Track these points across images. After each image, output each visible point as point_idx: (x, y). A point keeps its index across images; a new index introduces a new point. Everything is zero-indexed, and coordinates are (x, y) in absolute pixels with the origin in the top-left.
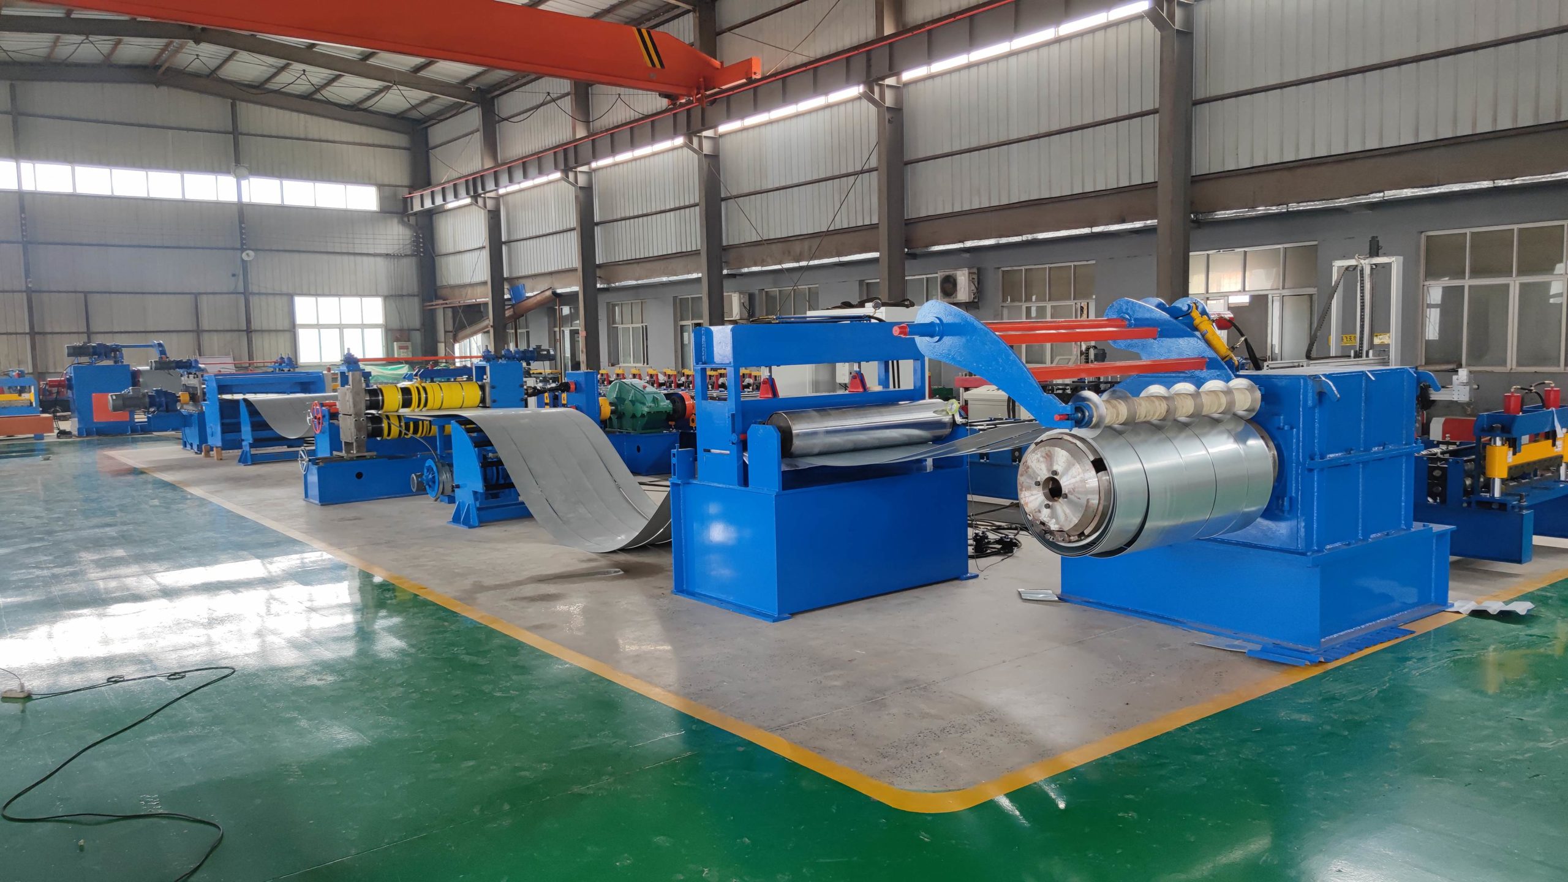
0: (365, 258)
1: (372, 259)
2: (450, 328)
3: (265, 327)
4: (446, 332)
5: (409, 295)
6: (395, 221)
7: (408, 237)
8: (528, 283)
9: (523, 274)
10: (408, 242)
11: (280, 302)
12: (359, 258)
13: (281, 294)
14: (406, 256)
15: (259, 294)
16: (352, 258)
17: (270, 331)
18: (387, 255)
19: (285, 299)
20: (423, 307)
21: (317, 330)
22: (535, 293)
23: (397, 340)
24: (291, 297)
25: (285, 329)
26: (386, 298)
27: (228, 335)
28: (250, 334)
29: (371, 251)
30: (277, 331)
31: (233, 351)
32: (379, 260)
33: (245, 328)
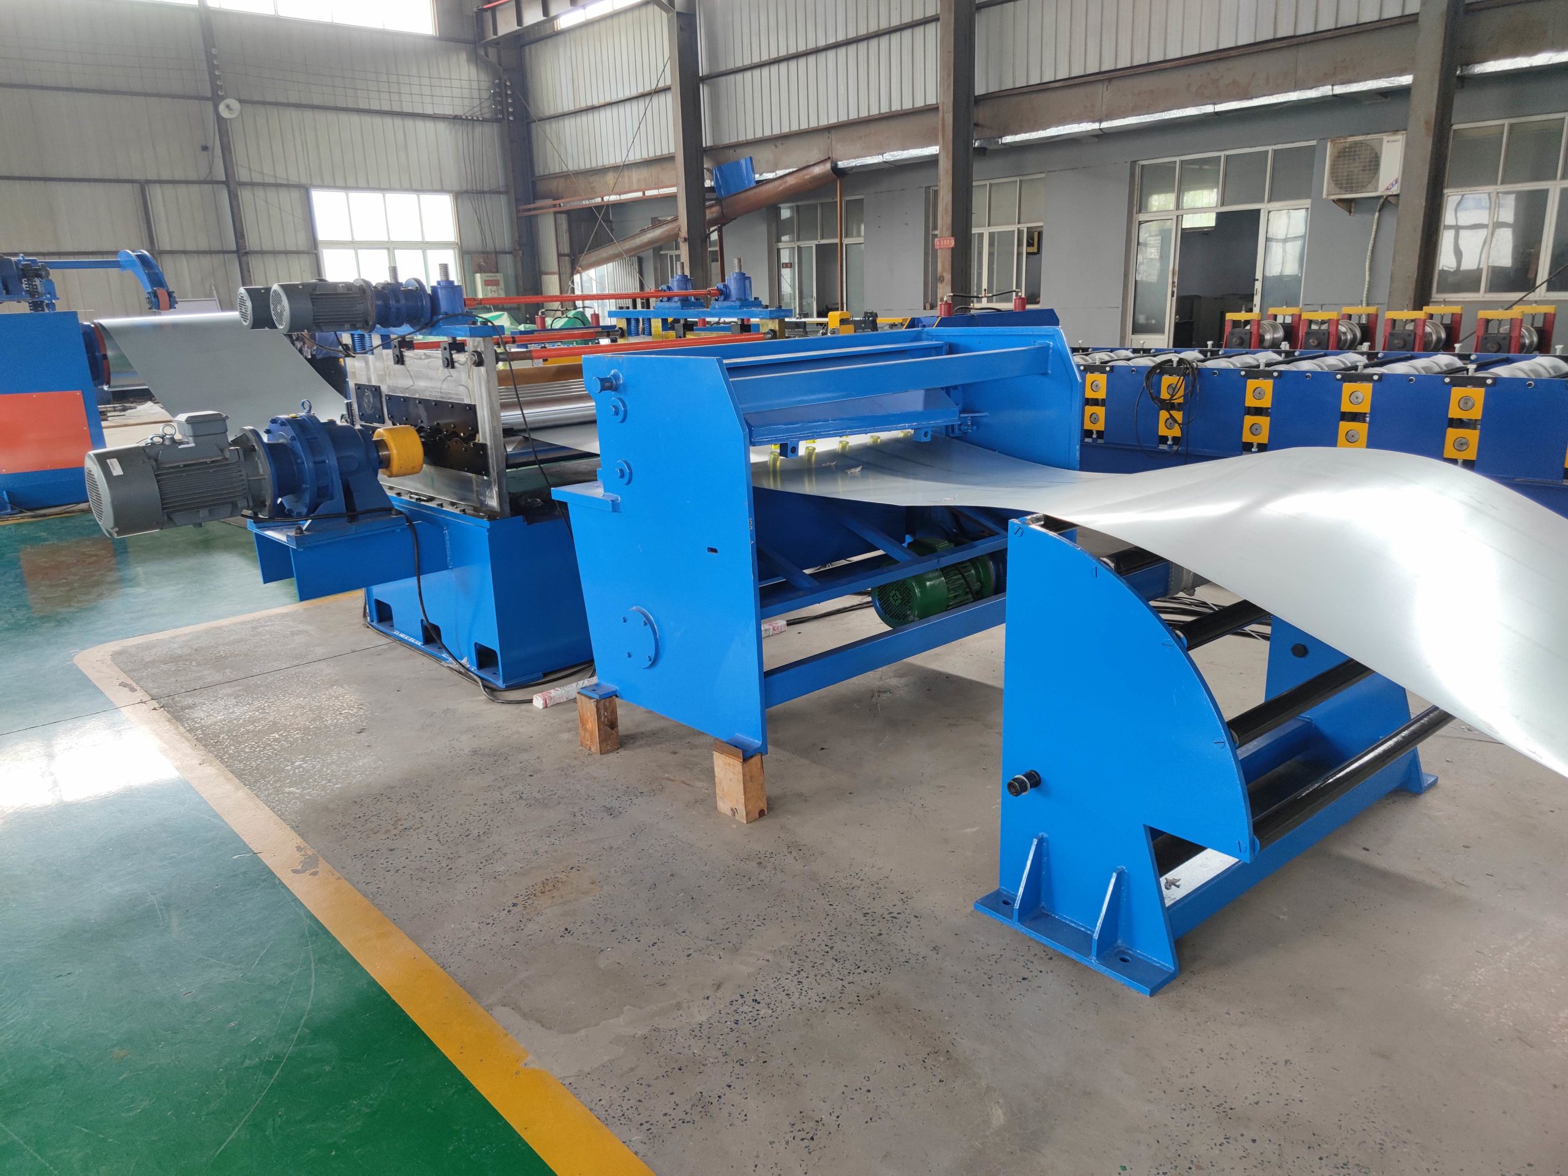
0: (420, 124)
1: (430, 125)
2: (566, 249)
3: (267, 246)
4: (559, 255)
5: (491, 192)
6: (463, 57)
7: (485, 85)
8: (763, 155)
9: (750, 137)
10: (485, 95)
11: (289, 199)
12: (409, 123)
13: (289, 186)
14: (484, 120)
15: (252, 184)
16: (398, 121)
17: (274, 253)
18: (455, 118)
19: (295, 194)
20: (518, 211)
21: (352, 252)
22: (780, 173)
23: (481, 270)
24: (305, 190)
25: (301, 248)
26: (459, 196)
27: (206, 261)
28: (244, 259)
29: (429, 111)
30: (287, 253)
31: (217, 289)
32: (442, 126)
33: (233, 247)
